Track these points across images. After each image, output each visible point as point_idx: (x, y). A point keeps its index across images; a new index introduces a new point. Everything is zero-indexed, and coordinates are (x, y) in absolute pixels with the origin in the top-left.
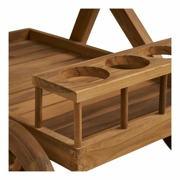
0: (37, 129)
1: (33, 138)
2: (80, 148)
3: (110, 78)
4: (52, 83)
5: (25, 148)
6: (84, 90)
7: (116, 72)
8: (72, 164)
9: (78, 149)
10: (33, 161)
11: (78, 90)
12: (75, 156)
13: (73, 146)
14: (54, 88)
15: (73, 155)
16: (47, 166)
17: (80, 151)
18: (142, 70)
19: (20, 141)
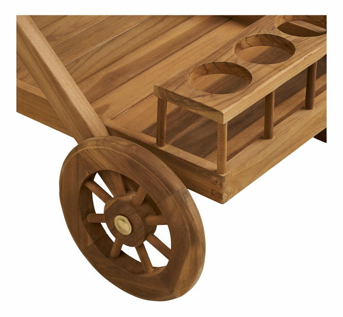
0: (160, 148)
1: (165, 165)
2: (226, 174)
3: (255, 83)
4: (186, 98)
5: (158, 179)
6: (231, 107)
7: (258, 70)
8: (214, 192)
9: (222, 175)
10: (170, 195)
11: (224, 109)
12: (219, 183)
13: (215, 171)
14: (189, 104)
15: (216, 182)
16: (187, 199)
17: (226, 178)
18: (289, 63)
19: (150, 172)
